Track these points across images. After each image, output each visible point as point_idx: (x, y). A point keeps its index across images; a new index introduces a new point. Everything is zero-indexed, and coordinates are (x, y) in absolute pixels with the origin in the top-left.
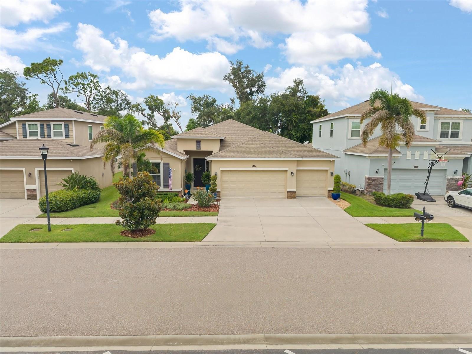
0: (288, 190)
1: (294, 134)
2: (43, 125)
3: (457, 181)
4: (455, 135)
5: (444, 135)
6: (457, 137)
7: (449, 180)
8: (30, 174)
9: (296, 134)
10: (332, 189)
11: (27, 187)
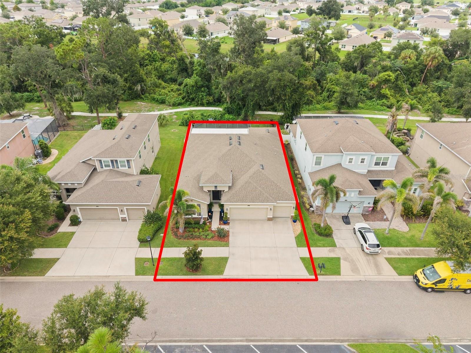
0: (268, 217)
1: (287, 104)
2: (113, 161)
3: (369, 207)
4: (384, 164)
5: (377, 164)
6: (386, 165)
7: (364, 207)
8: (122, 210)
9: (289, 104)
10: (294, 215)
11: (121, 216)
